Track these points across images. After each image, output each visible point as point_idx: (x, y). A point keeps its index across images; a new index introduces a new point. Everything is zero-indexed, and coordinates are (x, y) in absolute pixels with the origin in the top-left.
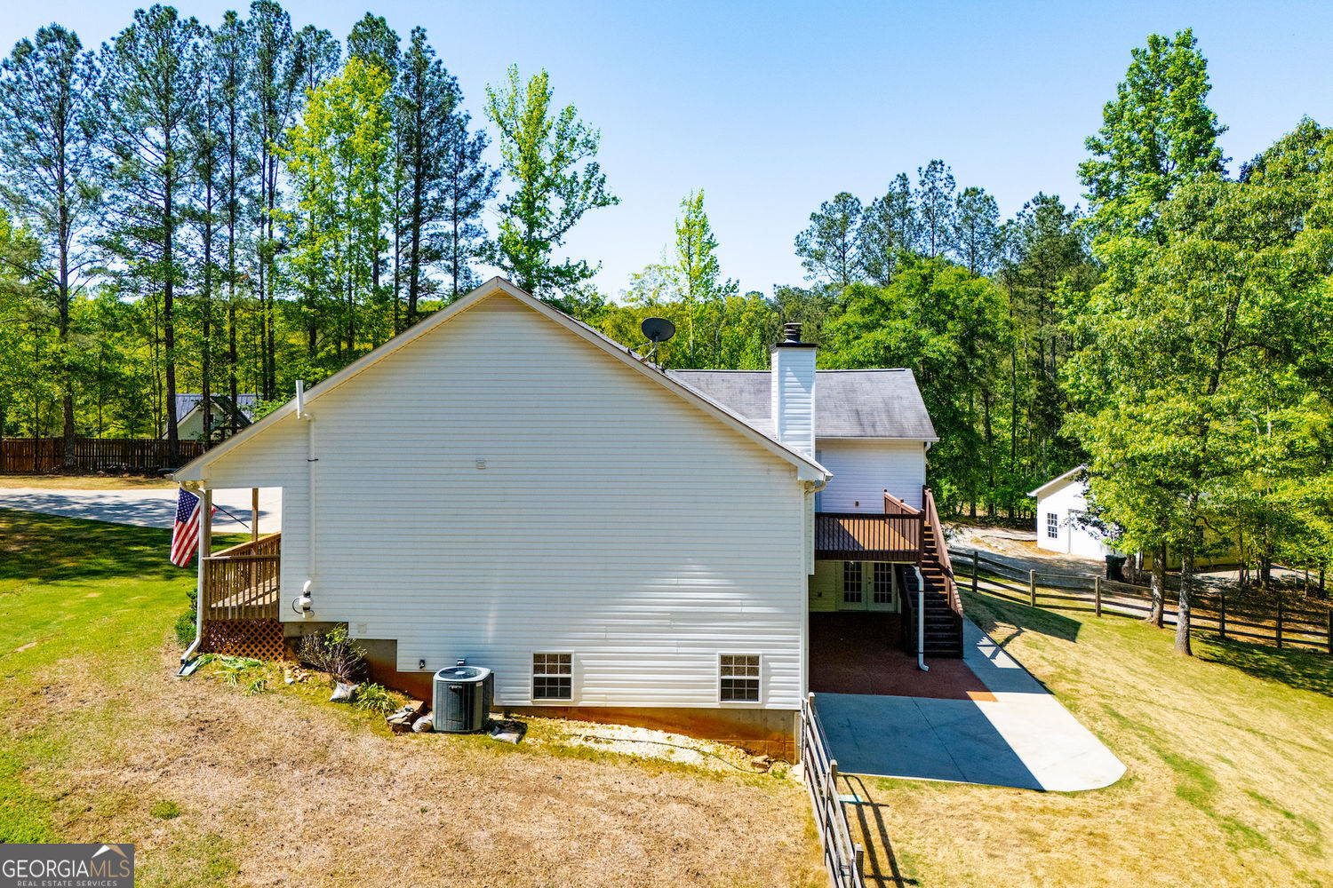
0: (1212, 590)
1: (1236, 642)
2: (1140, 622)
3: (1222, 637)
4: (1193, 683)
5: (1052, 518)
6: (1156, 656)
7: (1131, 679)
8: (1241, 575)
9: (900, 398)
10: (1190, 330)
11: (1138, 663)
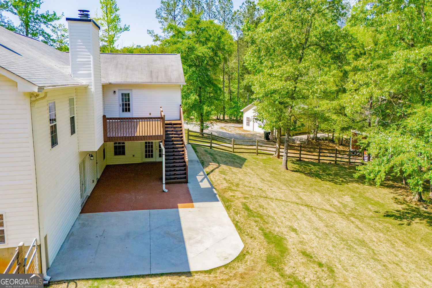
0: (298, 142)
1: (304, 161)
2: (271, 156)
3: (300, 160)
4: (287, 183)
5: (248, 119)
6: (275, 171)
7: (260, 185)
8: (308, 136)
9: (172, 66)
10: (292, 35)
11: (267, 176)
